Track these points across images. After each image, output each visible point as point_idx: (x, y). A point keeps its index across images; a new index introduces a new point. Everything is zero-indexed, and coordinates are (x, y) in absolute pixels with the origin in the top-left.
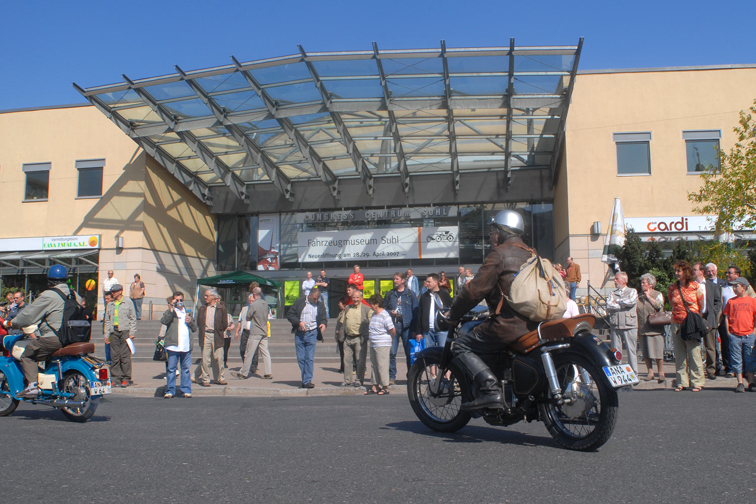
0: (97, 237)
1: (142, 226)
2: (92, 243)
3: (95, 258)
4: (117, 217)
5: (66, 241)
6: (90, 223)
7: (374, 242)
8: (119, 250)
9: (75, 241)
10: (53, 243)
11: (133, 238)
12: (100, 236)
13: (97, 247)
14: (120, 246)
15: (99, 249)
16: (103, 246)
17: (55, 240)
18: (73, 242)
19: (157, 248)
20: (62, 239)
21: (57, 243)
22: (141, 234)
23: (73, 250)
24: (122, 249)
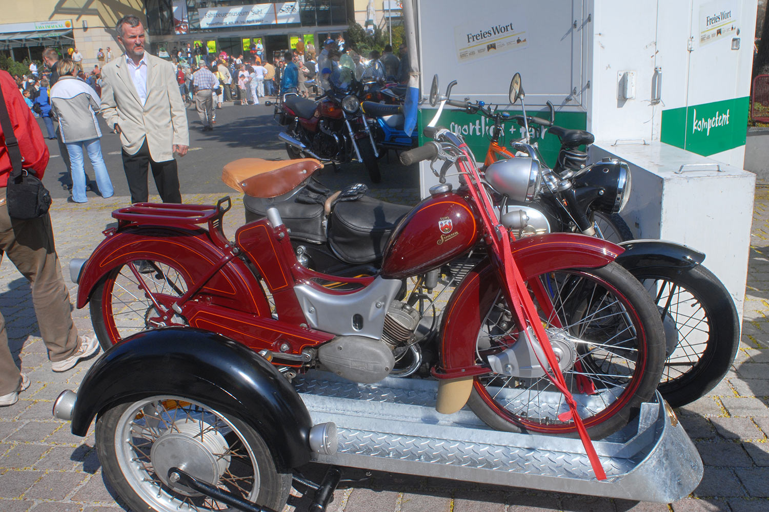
0: (70, 21)
1: (97, 12)
2: (68, 25)
3: (71, 35)
4: (76, 7)
5: (50, 25)
6: (59, 11)
7: (244, 14)
8: (85, 29)
9: (56, 24)
10: (42, 26)
11: (93, 21)
12: (72, 20)
13: (71, 27)
14: (86, 26)
15: (73, 29)
16: (75, 27)
17: (43, 24)
18: (54, 25)
19: (109, 26)
20: (47, 23)
21: (44, 25)
22: (97, 17)
23: (56, 31)
24: (87, 28)
